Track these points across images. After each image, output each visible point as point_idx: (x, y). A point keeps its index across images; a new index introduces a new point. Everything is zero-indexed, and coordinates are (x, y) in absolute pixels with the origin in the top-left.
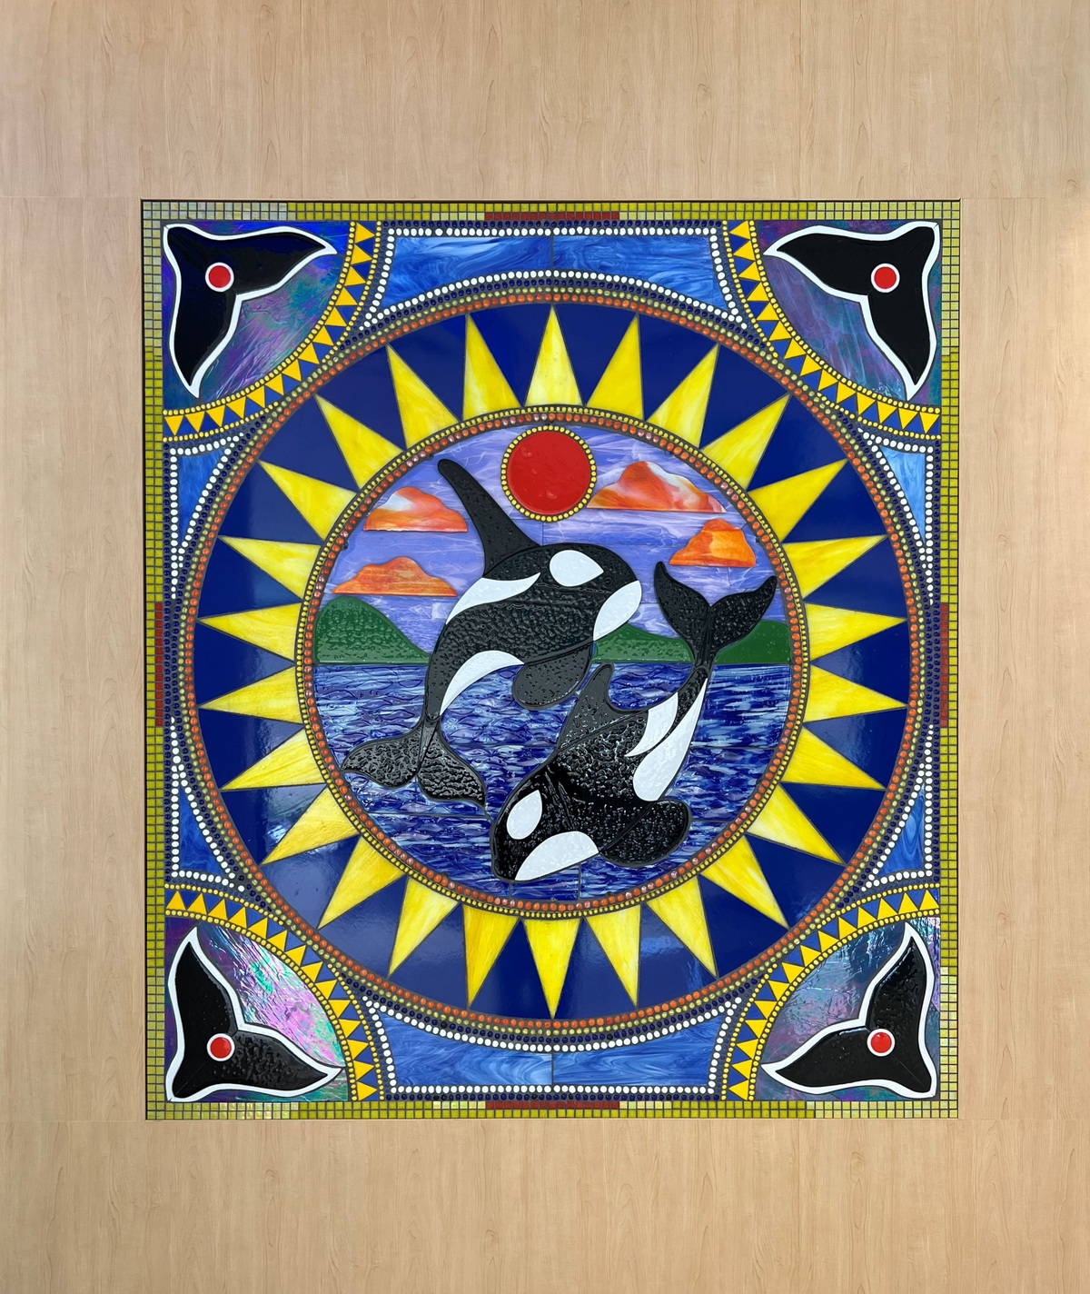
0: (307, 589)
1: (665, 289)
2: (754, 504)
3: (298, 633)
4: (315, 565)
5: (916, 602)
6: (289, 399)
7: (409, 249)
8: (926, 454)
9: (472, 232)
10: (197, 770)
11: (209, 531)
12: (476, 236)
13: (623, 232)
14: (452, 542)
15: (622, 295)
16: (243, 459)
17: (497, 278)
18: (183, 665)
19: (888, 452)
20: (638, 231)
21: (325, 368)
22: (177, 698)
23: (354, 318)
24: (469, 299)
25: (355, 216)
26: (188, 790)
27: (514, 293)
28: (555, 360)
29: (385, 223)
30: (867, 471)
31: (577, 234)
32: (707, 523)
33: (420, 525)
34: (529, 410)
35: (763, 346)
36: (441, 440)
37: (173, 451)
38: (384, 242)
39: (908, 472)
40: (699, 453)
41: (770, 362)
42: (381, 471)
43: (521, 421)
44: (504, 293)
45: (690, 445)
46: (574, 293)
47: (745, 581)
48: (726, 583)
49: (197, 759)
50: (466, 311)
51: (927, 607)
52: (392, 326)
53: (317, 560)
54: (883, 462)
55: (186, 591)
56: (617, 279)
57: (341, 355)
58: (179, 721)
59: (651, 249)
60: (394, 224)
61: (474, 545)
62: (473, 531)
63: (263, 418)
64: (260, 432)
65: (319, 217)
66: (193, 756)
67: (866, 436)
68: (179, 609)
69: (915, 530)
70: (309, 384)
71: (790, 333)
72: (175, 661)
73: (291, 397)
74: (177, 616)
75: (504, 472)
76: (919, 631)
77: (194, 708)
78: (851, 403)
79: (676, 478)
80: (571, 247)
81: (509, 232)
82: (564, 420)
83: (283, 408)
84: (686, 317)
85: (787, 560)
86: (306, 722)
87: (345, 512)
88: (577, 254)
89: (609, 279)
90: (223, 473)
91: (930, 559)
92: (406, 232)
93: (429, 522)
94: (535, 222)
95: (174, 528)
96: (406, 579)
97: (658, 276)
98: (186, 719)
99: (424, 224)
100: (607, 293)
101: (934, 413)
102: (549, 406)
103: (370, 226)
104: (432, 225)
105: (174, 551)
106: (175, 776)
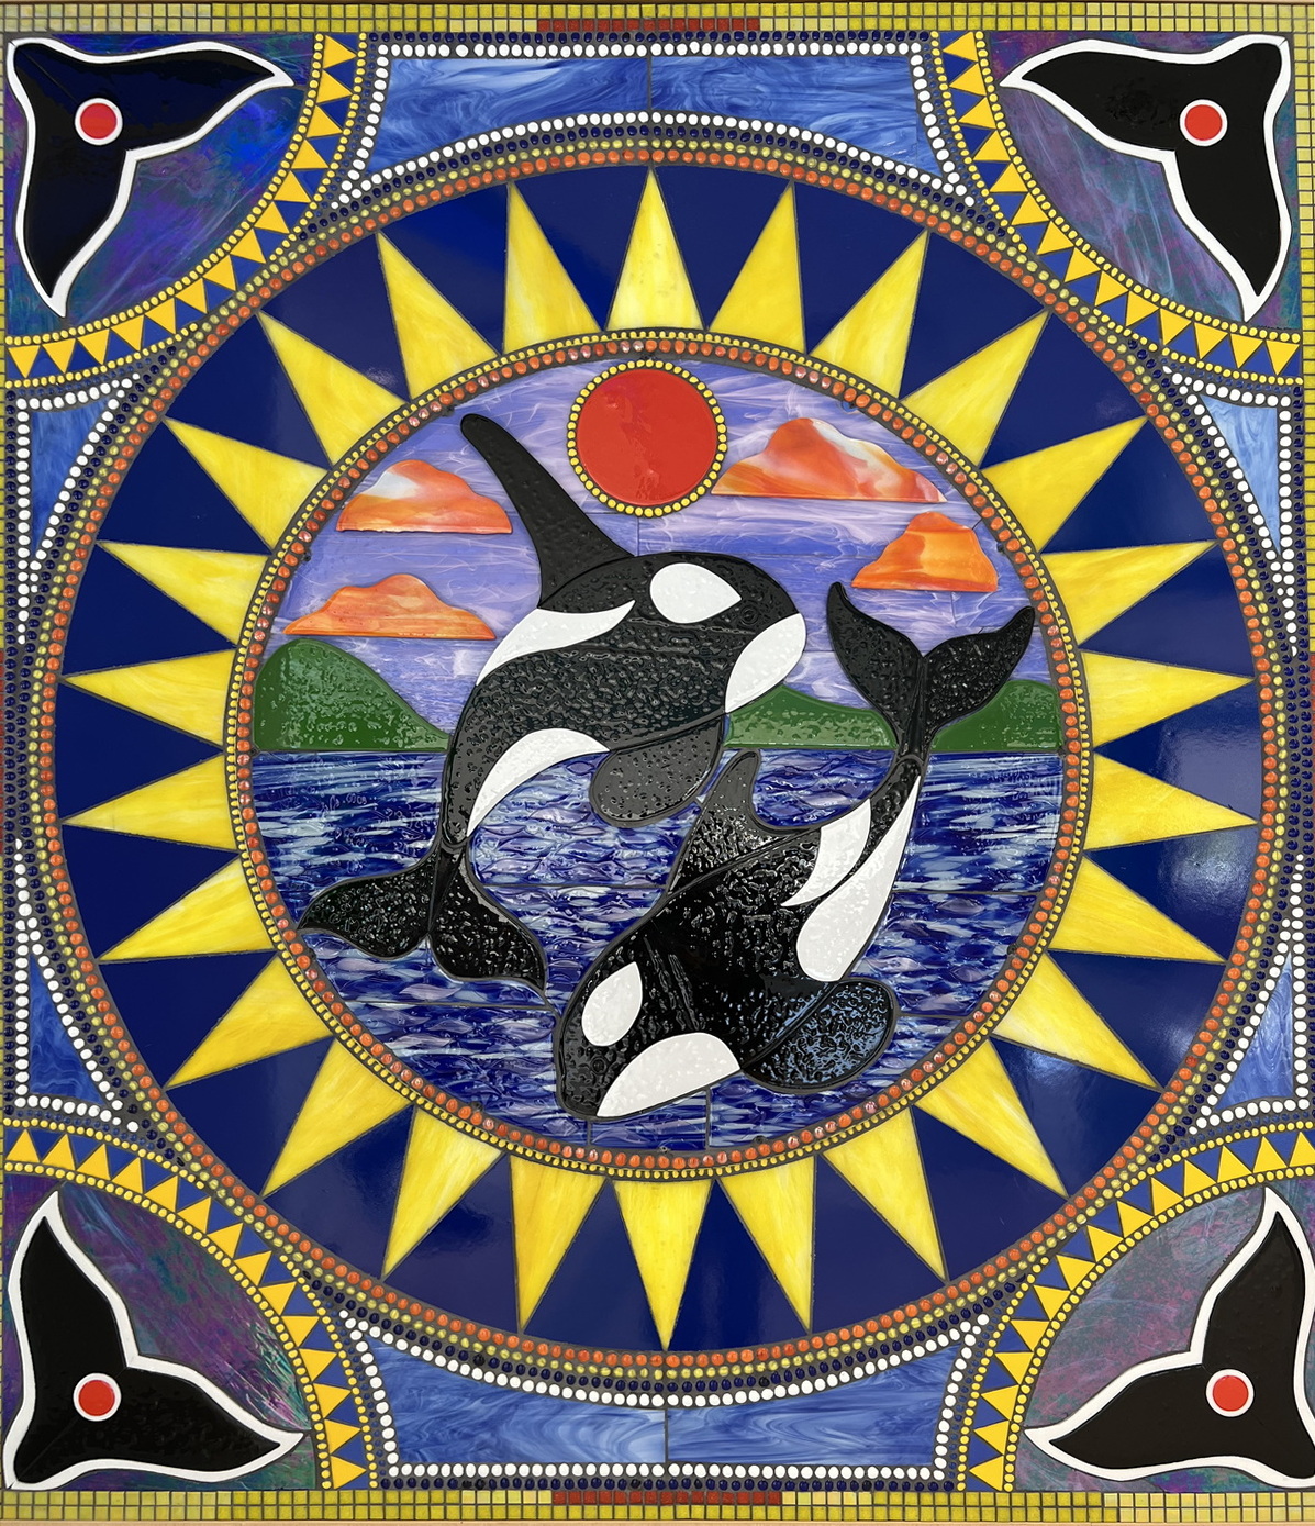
0: (244, 628)
1: (837, 142)
2: (992, 489)
3: (229, 699)
4: (259, 587)
5: (1268, 652)
6: (214, 319)
7: (413, 79)
8: (1280, 408)
9: (516, 50)
10: (59, 928)
11: (82, 532)
12: (523, 56)
13: (766, 50)
14: (485, 551)
15: (766, 152)
16: (140, 417)
17: (558, 124)
18: (37, 753)
19: (1213, 406)
20: (791, 48)
21: (275, 269)
22: (26, 807)
23: (322, 189)
24: (512, 159)
25: (323, 26)
26: (44, 961)
27: (587, 149)
28: (657, 255)
29: (372, 36)
30: (1181, 436)
31: (689, 53)
32: (914, 519)
33: (431, 521)
34: (614, 337)
35: (1002, 233)
36: (469, 384)
37: (21, 403)
38: (372, 66)
39: (1248, 439)
40: (899, 405)
41: (1013, 259)
42: (369, 435)
43: (599, 353)
44: (570, 149)
45: (884, 394)
46: (686, 148)
47: (982, 616)
48: (949, 617)
49: (60, 909)
50: (508, 177)
51: (1288, 660)
52: (386, 202)
53: (262, 579)
54: (1206, 421)
55: (43, 631)
56: (756, 125)
57: (302, 249)
58: (29, 845)
59: (814, 79)
60: (387, 38)
61: (523, 555)
62: (521, 534)
63: (172, 350)
64: (167, 372)
65: (264, 26)
66: (52, 904)
67: (1177, 379)
68: (30, 661)
69: (1263, 532)
70: (249, 295)
71: (1046, 212)
72: (23, 745)
73: (219, 316)
74: (27, 673)
75: (571, 435)
76: (1274, 699)
77: (55, 824)
78: (1151, 325)
79: (862, 447)
80: (681, 75)
81: (578, 49)
82: (672, 350)
83: (206, 334)
84: (873, 186)
85: (1050, 582)
86: (242, 847)
87: (308, 501)
88: (690, 86)
89: (744, 125)
90: (105, 438)
91: (1290, 580)
92: (408, 50)
93: (446, 517)
94: (620, 33)
95: (23, 527)
96: (408, 611)
97: (826, 121)
98: (40, 843)
99: (437, 38)
100: (741, 149)
101: (1290, 341)
102: (647, 330)
103: (349, 41)
104: (450, 39)
105: (22, 565)
106: (22, 938)
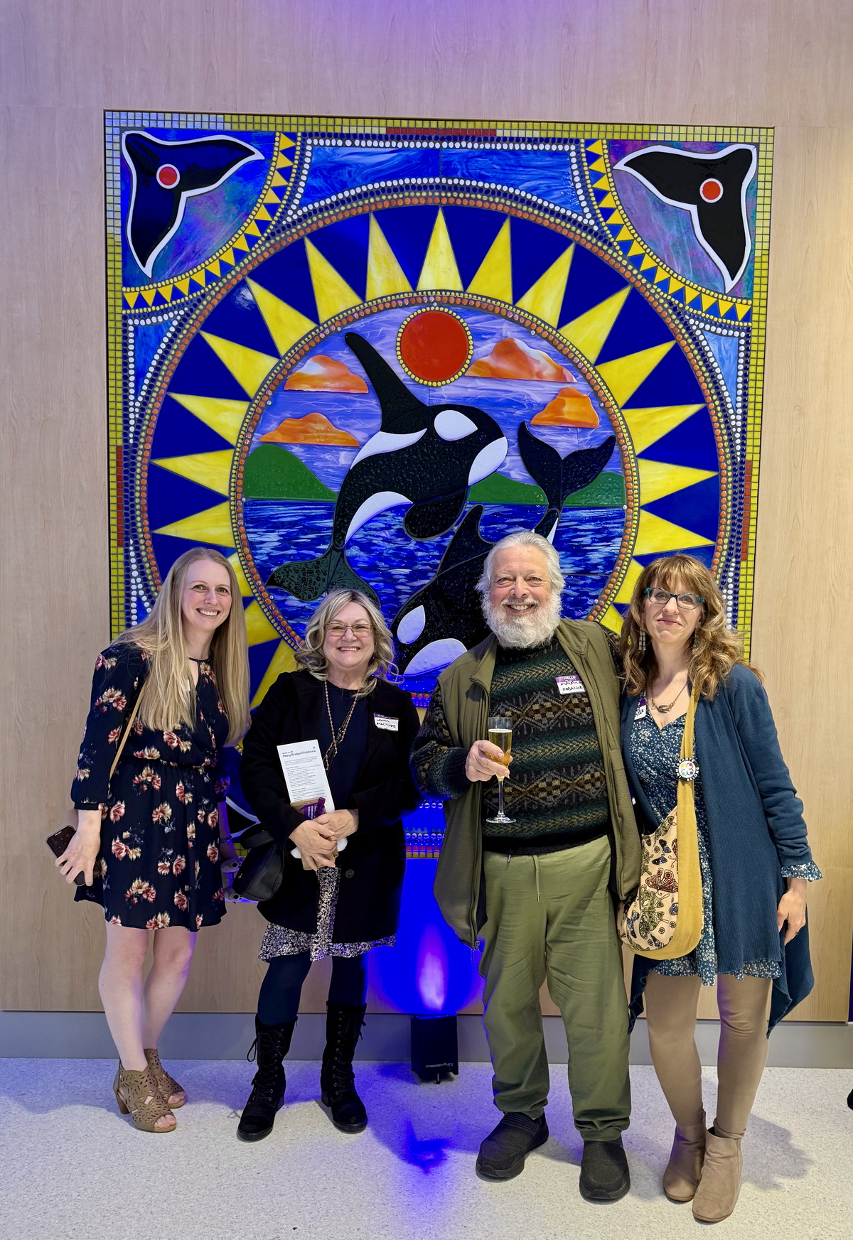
0: (239, 438)
1: (532, 195)
2: (600, 376)
3: (231, 474)
4: (245, 418)
5: (726, 459)
6: (225, 280)
7: (324, 157)
8: (740, 338)
9: (376, 143)
10: (151, 583)
11: (160, 388)
12: (379, 147)
13: (499, 146)
14: (354, 402)
15: (497, 200)
16: (188, 330)
17: (395, 183)
18: (139, 497)
19: (708, 336)
20: (511, 146)
21: (254, 255)
22: (134, 524)
23: (278, 214)
24: (372, 200)
25: (279, 128)
26: (144, 598)
27: (409, 196)
28: (442, 252)
29: (304, 134)
30: (692, 351)
31: (461, 147)
34: (420, 293)
35: (610, 245)
36: (347, 316)
37: (130, 322)
38: (303, 150)
39: (724, 352)
40: (557, 332)
41: (616, 259)
42: (299, 342)
43: (412, 303)
44: (401, 196)
45: (550, 326)
46: (458, 197)
47: (591, 440)
48: (575, 440)
49: (152, 573)
50: (370, 210)
51: (735, 463)
52: (309, 221)
53: (247, 414)
54: (704, 343)
55: (141, 437)
56: (493, 186)
57: (268, 245)
58: (136, 542)
59: (522, 162)
60: (311, 135)
61: (374, 404)
63: (203, 296)
64: (201, 307)
65: (250, 128)
66: (148, 571)
67: (692, 321)
68: (135, 452)
69: (728, 400)
70: (241, 268)
71: (633, 235)
72: (132, 494)
73: (227, 279)
74: (134, 458)
75: (398, 344)
76: (728, 483)
77: (149, 532)
78: (680, 295)
80: (456, 158)
81: (406, 144)
82: (448, 302)
83: (220, 288)
84: (549, 219)
85: (625, 424)
86: (238, 546)
87: (269, 374)
88: (461, 164)
89: (487, 186)
90: (171, 341)
91: (739, 424)
92: (322, 142)
94: (427, 136)
95: (132, 385)
97: (527, 184)
98: (142, 542)
99: (336, 136)
100: (485, 198)
101: (747, 304)
102: (436, 291)
103: (292, 136)
104: (343, 136)
105: (131, 404)
106: (134, 587)
